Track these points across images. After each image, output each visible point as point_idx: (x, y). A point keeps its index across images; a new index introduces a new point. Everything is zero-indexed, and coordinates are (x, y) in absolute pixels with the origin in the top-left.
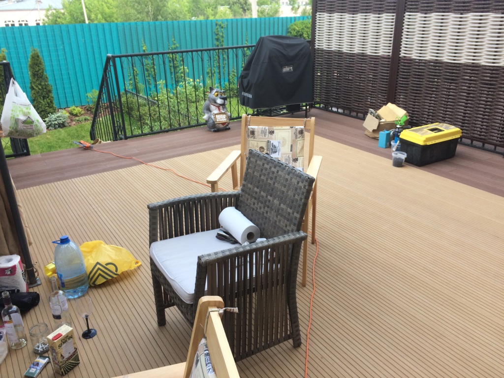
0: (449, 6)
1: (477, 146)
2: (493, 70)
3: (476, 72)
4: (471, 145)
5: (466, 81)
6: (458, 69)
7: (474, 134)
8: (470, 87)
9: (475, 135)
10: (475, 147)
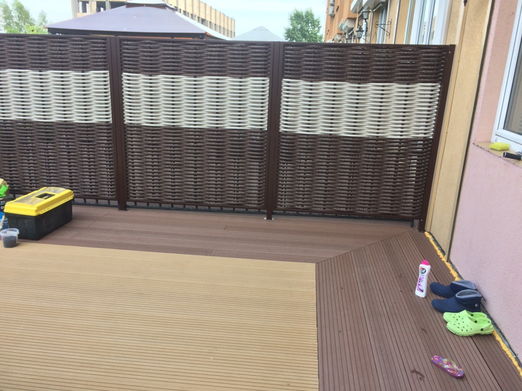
0: (25, 63)
1: (91, 203)
2: (88, 127)
3: (71, 130)
4: (85, 204)
5: (62, 140)
6: (51, 127)
7: (85, 192)
8: (68, 146)
9: (87, 193)
10: (89, 205)
